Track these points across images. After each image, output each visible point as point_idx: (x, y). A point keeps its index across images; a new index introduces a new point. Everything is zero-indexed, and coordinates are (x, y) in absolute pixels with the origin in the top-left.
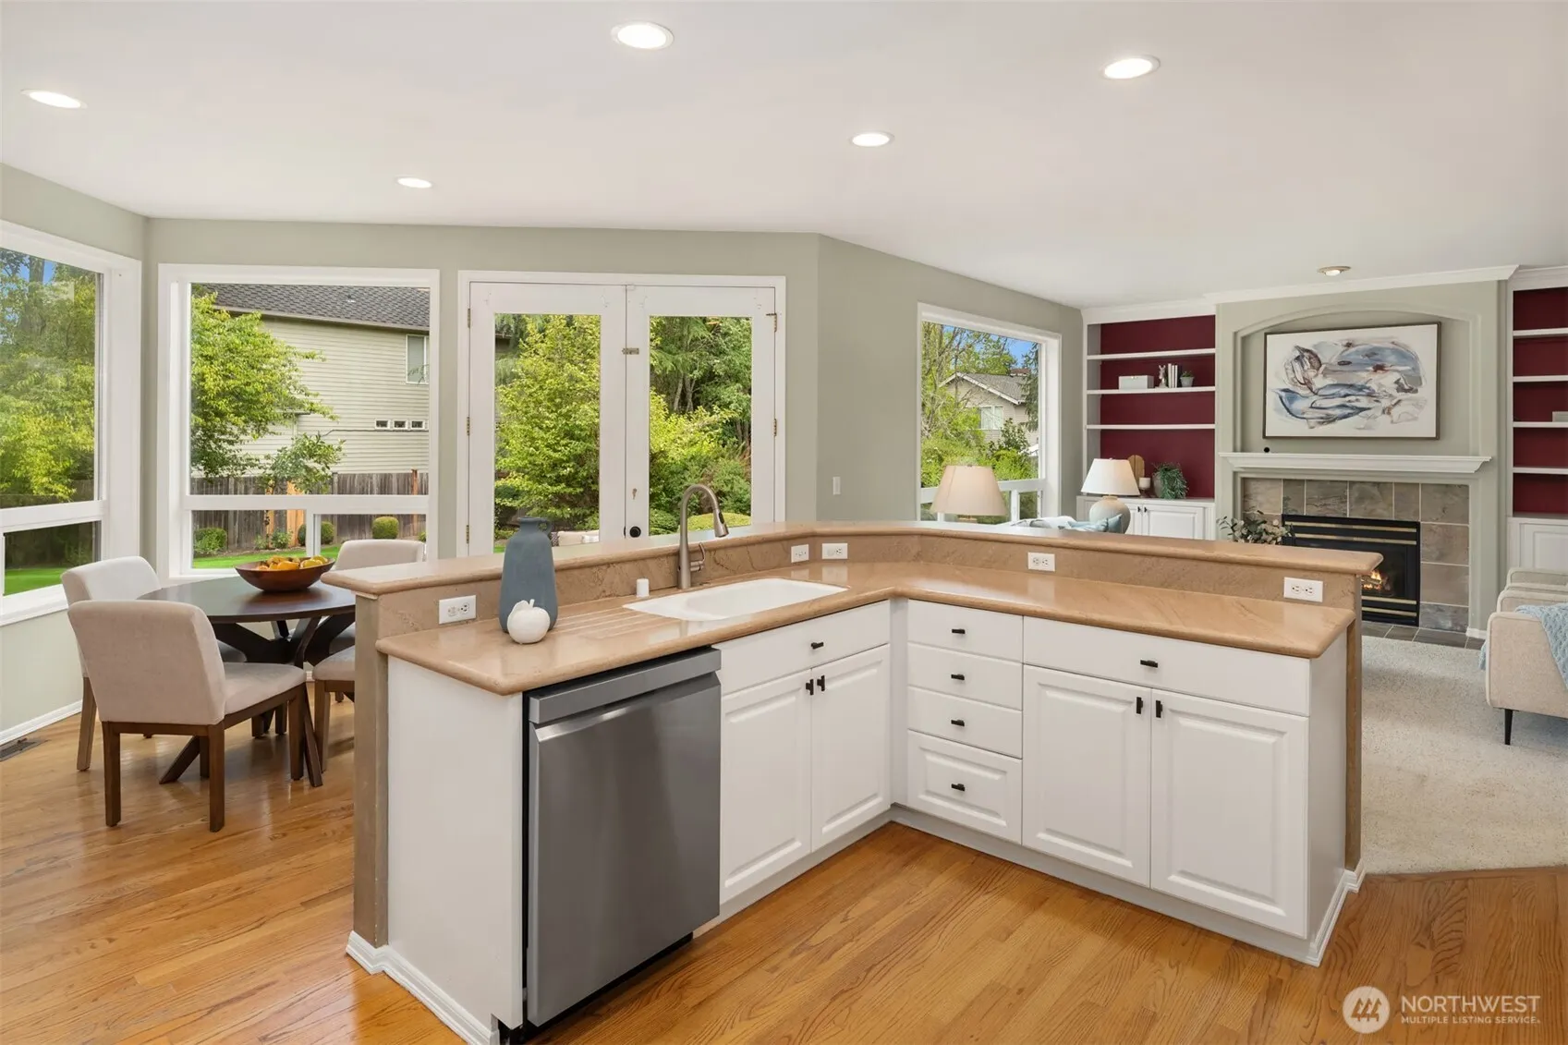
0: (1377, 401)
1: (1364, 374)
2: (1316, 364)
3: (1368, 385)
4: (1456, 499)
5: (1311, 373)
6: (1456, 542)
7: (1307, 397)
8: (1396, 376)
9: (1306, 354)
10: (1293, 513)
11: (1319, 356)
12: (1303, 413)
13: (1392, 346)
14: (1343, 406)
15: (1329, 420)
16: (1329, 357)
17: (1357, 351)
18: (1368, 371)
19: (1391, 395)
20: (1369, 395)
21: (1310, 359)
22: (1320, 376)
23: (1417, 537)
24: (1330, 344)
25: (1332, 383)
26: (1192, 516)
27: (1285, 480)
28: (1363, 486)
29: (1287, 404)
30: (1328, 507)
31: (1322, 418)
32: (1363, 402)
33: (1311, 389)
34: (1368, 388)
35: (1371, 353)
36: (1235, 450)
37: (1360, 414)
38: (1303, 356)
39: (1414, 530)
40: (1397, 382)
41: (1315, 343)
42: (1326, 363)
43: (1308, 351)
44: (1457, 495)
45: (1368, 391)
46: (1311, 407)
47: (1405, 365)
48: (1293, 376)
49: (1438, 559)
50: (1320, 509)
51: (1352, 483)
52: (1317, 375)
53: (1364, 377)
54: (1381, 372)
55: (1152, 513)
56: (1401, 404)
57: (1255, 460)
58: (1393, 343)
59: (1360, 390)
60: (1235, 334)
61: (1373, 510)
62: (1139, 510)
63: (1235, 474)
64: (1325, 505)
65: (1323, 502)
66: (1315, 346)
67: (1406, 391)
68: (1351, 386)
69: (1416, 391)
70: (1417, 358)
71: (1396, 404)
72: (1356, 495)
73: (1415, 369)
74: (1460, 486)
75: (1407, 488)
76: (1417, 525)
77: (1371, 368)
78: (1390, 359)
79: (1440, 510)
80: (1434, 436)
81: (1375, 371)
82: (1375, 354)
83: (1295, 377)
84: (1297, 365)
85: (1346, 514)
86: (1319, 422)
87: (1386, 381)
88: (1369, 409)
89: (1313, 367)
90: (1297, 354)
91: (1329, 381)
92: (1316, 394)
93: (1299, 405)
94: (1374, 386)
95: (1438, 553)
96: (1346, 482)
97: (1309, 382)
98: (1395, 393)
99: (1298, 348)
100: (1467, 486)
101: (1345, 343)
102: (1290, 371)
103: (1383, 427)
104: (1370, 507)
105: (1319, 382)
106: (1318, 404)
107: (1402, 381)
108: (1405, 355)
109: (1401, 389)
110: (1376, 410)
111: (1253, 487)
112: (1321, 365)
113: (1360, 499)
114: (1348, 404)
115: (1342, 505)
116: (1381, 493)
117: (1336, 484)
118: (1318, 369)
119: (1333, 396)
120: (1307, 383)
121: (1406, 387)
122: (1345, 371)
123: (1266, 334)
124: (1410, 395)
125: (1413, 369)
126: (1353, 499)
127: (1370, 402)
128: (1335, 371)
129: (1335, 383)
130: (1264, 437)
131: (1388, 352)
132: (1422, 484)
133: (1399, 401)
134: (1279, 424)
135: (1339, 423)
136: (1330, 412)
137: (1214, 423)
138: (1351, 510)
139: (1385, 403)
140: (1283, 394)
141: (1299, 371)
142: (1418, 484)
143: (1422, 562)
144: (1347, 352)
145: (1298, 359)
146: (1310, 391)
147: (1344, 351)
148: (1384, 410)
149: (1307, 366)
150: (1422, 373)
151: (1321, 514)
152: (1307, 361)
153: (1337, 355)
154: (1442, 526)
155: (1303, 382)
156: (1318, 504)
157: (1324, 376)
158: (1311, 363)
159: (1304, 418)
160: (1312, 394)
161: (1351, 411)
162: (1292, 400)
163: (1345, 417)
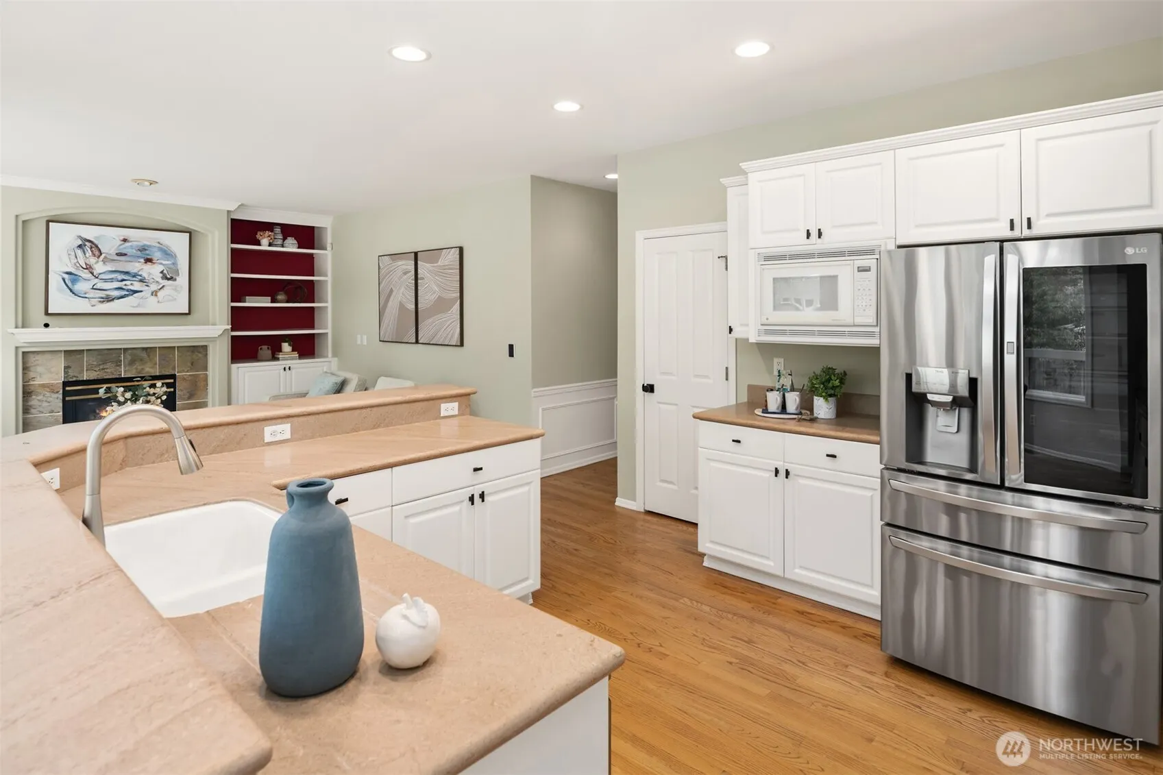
0: (147, 286)
1: (137, 264)
2: (97, 253)
3: (140, 273)
4: (200, 355)
5: (92, 260)
6: (199, 386)
8: (161, 268)
9: (87, 243)
10: (74, 379)
11: (99, 246)
12: (85, 293)
13: (158, 245)
14: (120, 288)
15: (109, 299)
16: (109, 248)
17: (131, 246)
18: (139, 262)
19: (157, 282)
20: (141, 281)
21: (91, 248)
22: (101, 263)
23: (173, 386)
24: (109, 239)
25: (110, 269)
27: (65, 352)
28: (135, 351)
30: (106, 370)
31: (102, 298)
32: (137, 286)
33: (92, 273)
34: (140, 276)
35: (143, 249)
36: (16, 326)
38: (85, 245)
39: (172, 381)
40: (162, 272)
41: (97, 236)
42: (105, 253)
43: (90, 241)
44: (200, 352)
45: (140, 278)
46: (93, 289)
47: (168, 260)
48: (74, 261)
49: (189, 398)
50: (98, 373)
51: (126, 350)
52: (97, 262)
53: (136, 266)
54: (150, 263)
56: (164, 289)
57: (35, 335)
58: (159, 243)
59: (134, 276)
60: (17, 217)
61: (143, 369)
63: (17, 348)
64: (103, 369)
65: (101, 367)
66: (96, 238)
67: (168, 279)
68: (127, 273)
69: (175, 280)
70: (176, 256)
71: (161, 288)
72: (129, 358)
73: (175, 263)
74: (202, 346)
75: (167, 351)
76: (173, 377)
77: (142, 260)
78: (156, 255)
79: (189, 364)
80: (187, 312)
81: (146, 263)
82: (146, 250)
83: (78, 262)
84: (79, 252)
85: (121, 375)
86: (100, 302)
87: (153, 272)
88: (141, 291)
89: (93, 254)
90: (80, 242)
91: (109, 267)
92: (97, 278)
93: (80, 287)
94: (145, 275)
95: (188, 395)
96: (121, 349)
97: (91, 267)
98: (160, 280)
99: (80, 237)
100: (207, 346)
101: (122, 238)
102: (73, 257)
103: (152, 306)
104: (140, 368)
105: (99, 268)
106: (98, 286)
107: (165, 272)
108: (167, 253)
109: (165, 277)
110: (147, 291)
111: (34, 359)
112: (101, 254)
113: (132, 362)
114: (124, 287)
115: (118, 368)
116: (149, 356)
117: (112, 351)
118: (99, 257)
119: (112, 280)
120: (89, 268)
121: (168, 277)
122: (120, 261)
123: (48, 221)
124: (170, 282)
125: (173, 264)
126: (127, 362)
127: (142, 286)
128: (113, 260)
129: (114, 269)
130: (46, 313)
131: (156, 250)
132: (178, 347)
133: (163, 286)
134: (63, 303)
135: (116, 301)
136: (108, 293)
138: (125, 372)
139: (154, 287)
141: (82, 257)
142: (175, 347)
143: (177, 403)
144: (123, 246)
145: (80, 246)
146: (91, 275)
147: (121, 245)
148: (152, 293)
149: (89, 253)
150: (179, 267)
151: (99, 377)
152: (89, 250)
153: (116, 247)
154: (190, 375)
155: (85, 267)
156: (97, 369)
157: (104, 263)
158: (92, 251)
159: (86, 298)
160: (93, 277)
161: (127, 293)
162: (74, 282)
163: (122, 297)
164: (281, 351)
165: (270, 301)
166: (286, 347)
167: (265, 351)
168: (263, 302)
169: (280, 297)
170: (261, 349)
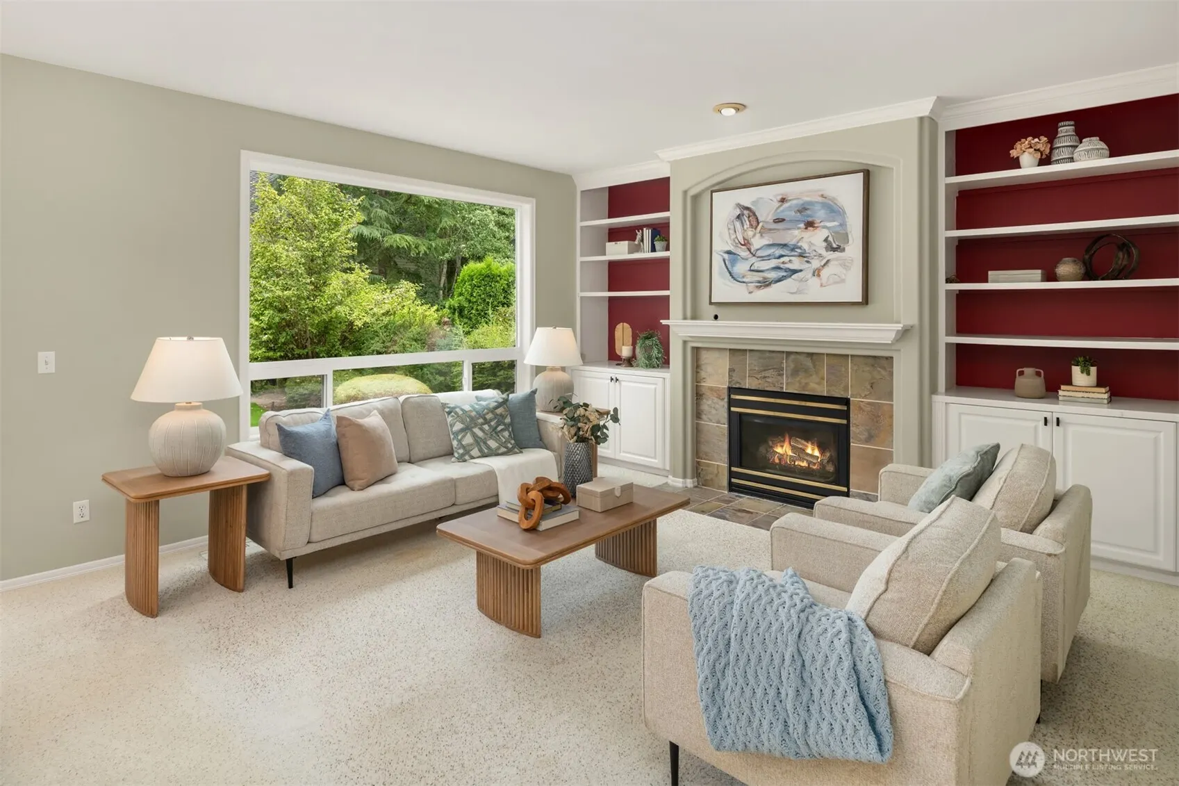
0: (808, 262)
1: (796, 232)
2: (754, 223)
3: (799, 244)
4: (883, 372)
5: (750, 233)
6: (881, 422)
7: (747, 259)
8: (824, 233)
9: (746, 212)
10: (737, 386)
11: (757, 213)
12: (743, 277)
13: (820, 199)
14: (777, 268)
15: (765, 284)
16: (765, 215)
17: (790, 207)
18: (799, 228)
19: (820, 256)
20: (801, 255)
21: (749, 217)
22: (758, 235)
23: (846, 415)
24: (765, 199)
25: (767, 243)
26: (653, 387)
27: (730, 350)
28: (798, 356)
29: (729, 267)
30: (767, 379)
31: (759, 282)
32: (796, 263)
33: (749, 250)
34: (800, 248)
35: (803, 209)
36: (685, 318)
37: (793, 277)
38: (743, 215)
39: (845, 408)
40: (826, 240)
41: (754, 199)
42: (762, 221)
43: (747, 208)
44: (882, 368)
45: (799, 251)
46: (751, 270)
47: (834, 221)
48: (733, 237)
49: (866, 441)
50: (760, 381)
51: (789, 353)
52: (754, 235)
53: (796, 235)
55: (623, 383)
56: (829, 264)
57: (705, 329)
58: (822, 196)
59: (793, 250)
60: (685, 192)
61: (807, 384)
62: (612, 379)
63: (685, 342)
64: (765, 377)
65: (763, 374)
66: (754, 203)
67: (834, 250)
68: (784, 246)
70: (844, 212)
71: (824, 265)
72: (792, 366)
73: (843, 225)
74: (887, 358)
75: (838, 359)
76: (846, 402)
77: (802, 225)
78: (819, 215)
79: (869, 387)
80: (860, 300)
81: (806, 228)
82: (806, 209)
83: (737, 237)
84: (738, 224)
85: (782, 388)
86: (757, 287)
87: (814, 240)
88: (801, 271)
89: (751, 225)
90: (738, 212)
91: (766, 241)
92: (754, 256)
93: (741, 268)
94: (805, 246)
95: (866, 434)
96: (783, 352)
97: (748, 243)
98: (823, 252)
99: (739, 205)
100: (892, 358)
101: (779, 198)
102: (732, 232)
103: (814, 291)
104: (804, 381)
105: (757, 242)
106: (755, 267)
107: (830, 239)
108: (834, 210)
109: (830, 248)
110: (808, 271)
111: (705, 357)
112: (758, 223)
113: (795, 372)
114: (782, 266)
115: (780, 378)
116: (815, 367)
117: (774, 355)
118: (756, 228)
119: (768, 257)
120: (746, 244)
121: (835, 246)
122: (778, 230)
123: (712, 192)
124: (837, 254)
125: (841, 225)
126: (789, 372)
127: (801, 263)
128: (770, 230)
129: (771, 243)
130: (711, 303)
131: (817, 207)
132: (851, 355)
133: (828, 261)
134: (724, 290)
135: (775, 287)
136: (766, 275)
137: (669, 289)
138: (787, 384)
139: (816, 263)
140: (726, 256)
141: (740, 231)
142: (848, 355)
143: (851, 444)
144: (781, 208)
145: (739, 217)
146: (749, 252)
147: (779, 207)
148: (814, 272)
149: (747, 225)
150: (849, 230)
151: (761, 388)
152: (746, 219)
153: (773, 212)
154: (869, 404)
155: (743, 243)
156: (759, 376)
157: (761, 235)
158: (750, 221)
159: (744, 282)
160: (751, 255)
161: (785, 274)
162: (734, 262)
163: (779, 280)
164: (1069, 382)
165: (1040, 278)
166: (1079, 376)
167: (1029, 378)
168: (1029, 281)
169: (1064, 268)
170: (1022, 373)
